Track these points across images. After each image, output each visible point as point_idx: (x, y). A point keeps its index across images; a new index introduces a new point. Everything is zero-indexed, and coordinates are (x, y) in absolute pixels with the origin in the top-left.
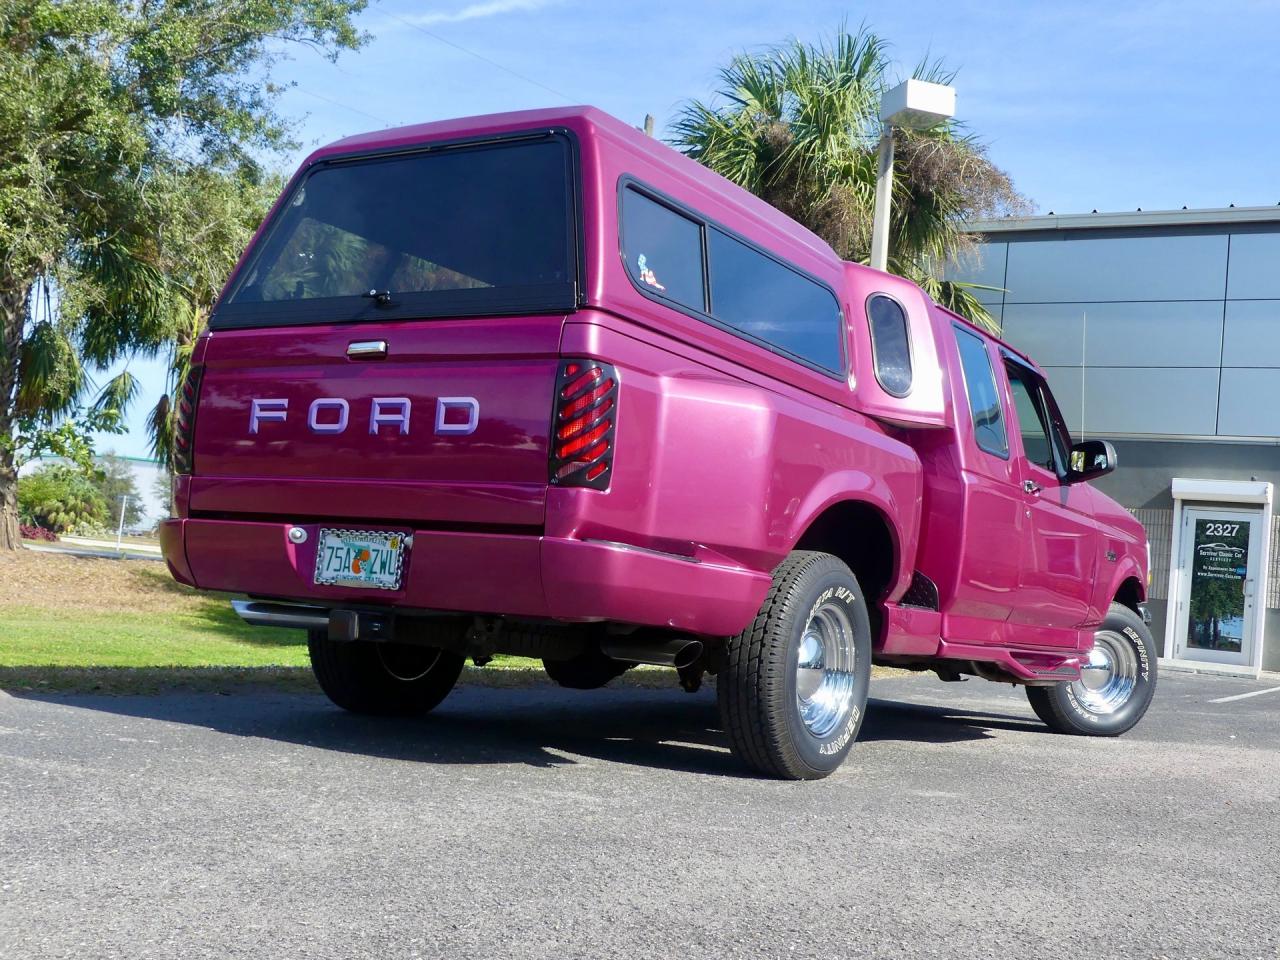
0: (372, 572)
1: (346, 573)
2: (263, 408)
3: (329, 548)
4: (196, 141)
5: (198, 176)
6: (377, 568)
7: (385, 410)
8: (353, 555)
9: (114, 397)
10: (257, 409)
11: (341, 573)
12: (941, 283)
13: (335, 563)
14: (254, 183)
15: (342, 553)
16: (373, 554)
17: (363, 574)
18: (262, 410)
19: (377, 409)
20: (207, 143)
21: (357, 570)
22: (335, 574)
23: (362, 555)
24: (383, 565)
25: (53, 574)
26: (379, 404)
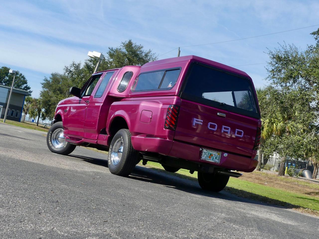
0: (213, 159)
1: (208, 158)
2: (197, 121)
3: (204, 152)
6: (215, 158)
7: (225, 128)
8: (209, 155)
10: (195, 121)
11: (206, 158)
13: (205, 156)
15: (207, 154)
16: (214, 156)
17: (211, 159)
18: (196, 121)
19: (223, 128)
21: (210, 158)
22: (205, 158)
23: (211, 155)
24: (216, 158)
26: (224, 127)
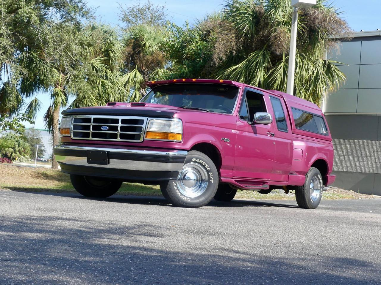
4: (59, 15)
5: (60, 27)
9: (32, 108)
12: (324, 61)
14: (79, 31)
20: (62, 15)
25: (11, 173)
